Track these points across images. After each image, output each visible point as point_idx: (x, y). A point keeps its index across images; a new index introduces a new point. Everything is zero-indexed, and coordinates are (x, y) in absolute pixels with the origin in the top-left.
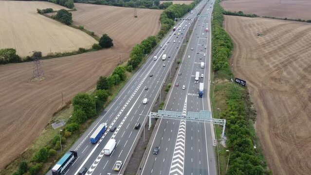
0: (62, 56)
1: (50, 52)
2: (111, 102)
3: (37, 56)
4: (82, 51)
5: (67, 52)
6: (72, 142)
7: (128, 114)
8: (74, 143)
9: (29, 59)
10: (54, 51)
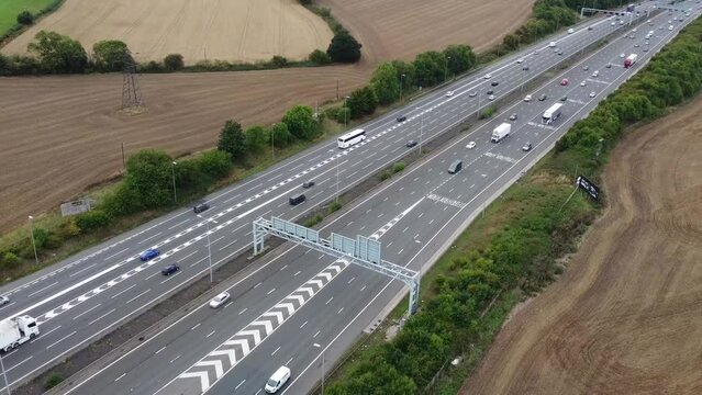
0: (226, 70)
1: (203, 58)
2: (237, 181)
3: (174, 64)
4: (279, 63)
5: (244, 63)
6: (72, 250)
7: (240, 217)
8: (77, 252)
9: (154, 68)
10: (214, 57)
